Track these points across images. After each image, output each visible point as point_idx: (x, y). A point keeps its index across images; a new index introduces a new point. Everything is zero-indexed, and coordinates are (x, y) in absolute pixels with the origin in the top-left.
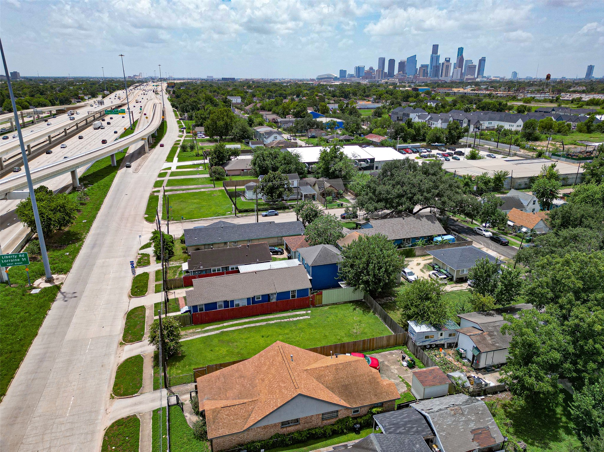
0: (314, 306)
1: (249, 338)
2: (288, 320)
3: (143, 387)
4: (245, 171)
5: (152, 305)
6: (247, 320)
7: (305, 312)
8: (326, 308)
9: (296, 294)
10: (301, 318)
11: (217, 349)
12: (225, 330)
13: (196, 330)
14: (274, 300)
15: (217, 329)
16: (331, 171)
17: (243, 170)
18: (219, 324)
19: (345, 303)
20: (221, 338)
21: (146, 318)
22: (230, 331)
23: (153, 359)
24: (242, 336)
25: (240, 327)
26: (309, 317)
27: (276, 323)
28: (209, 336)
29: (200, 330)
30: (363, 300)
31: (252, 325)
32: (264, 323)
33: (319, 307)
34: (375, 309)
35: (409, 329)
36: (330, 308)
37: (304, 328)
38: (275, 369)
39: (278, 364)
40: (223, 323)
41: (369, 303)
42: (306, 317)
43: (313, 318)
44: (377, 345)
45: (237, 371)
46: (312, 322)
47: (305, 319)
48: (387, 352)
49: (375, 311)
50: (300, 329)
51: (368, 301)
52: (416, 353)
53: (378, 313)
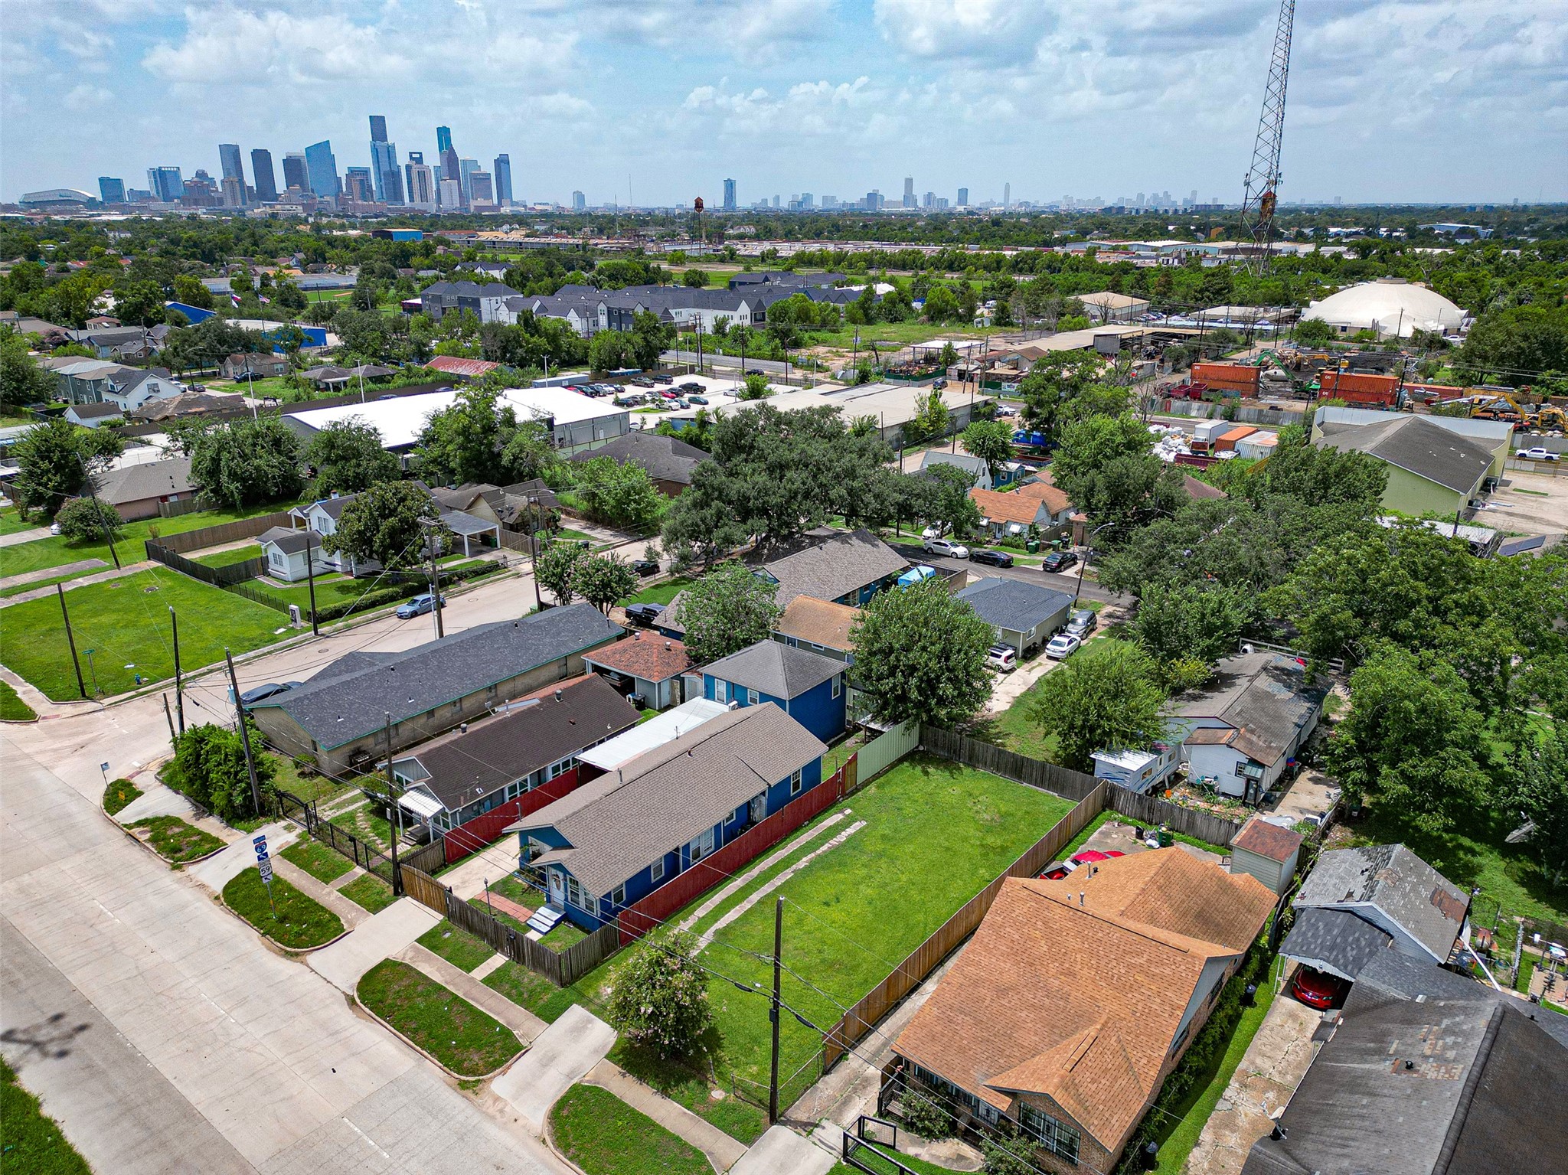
0: (846, 795)
1: (800, 920)
2: (827, 845)
3: (711, 1154)
4: (172, 499)
5: (415, 948)
6: (739, 883)
7: (840, 816)
8: (872, 789)
9: (801, 780)
10: (850, 831)
12: (721, 924)
14: (759, 809)
15: (698, 929)
16: (505, 461)
17: (164, 498)
18: (685, 919)
19: (893, 766)
20: (738, 949)
21: (450, 988)
22: (735, 922)
23: (630, 1078)
25: (746, 905)
26: (864, 824)
27: (812, 864)
30: (921, 748)
31: (768, 888)
32: (788, 875)
33: (852, 793)
34: (970, 759)
35: (1099, 772)
36: (878, 787)
37: (884, 850)
38: (1075, 937)
39: (1069, 924)
40: (692, 913)
41: (943, 748)
42: (857, 826)
43: (874, 822)
44: (1074, 825)
45: (976, 983)
46: (884, 829)
47: (861, 831)
48: (1096, 834)
49: (973, 761)
50: (880, 855)
51: (936, 745)
52: (1146, 816)
53: (985, 765)
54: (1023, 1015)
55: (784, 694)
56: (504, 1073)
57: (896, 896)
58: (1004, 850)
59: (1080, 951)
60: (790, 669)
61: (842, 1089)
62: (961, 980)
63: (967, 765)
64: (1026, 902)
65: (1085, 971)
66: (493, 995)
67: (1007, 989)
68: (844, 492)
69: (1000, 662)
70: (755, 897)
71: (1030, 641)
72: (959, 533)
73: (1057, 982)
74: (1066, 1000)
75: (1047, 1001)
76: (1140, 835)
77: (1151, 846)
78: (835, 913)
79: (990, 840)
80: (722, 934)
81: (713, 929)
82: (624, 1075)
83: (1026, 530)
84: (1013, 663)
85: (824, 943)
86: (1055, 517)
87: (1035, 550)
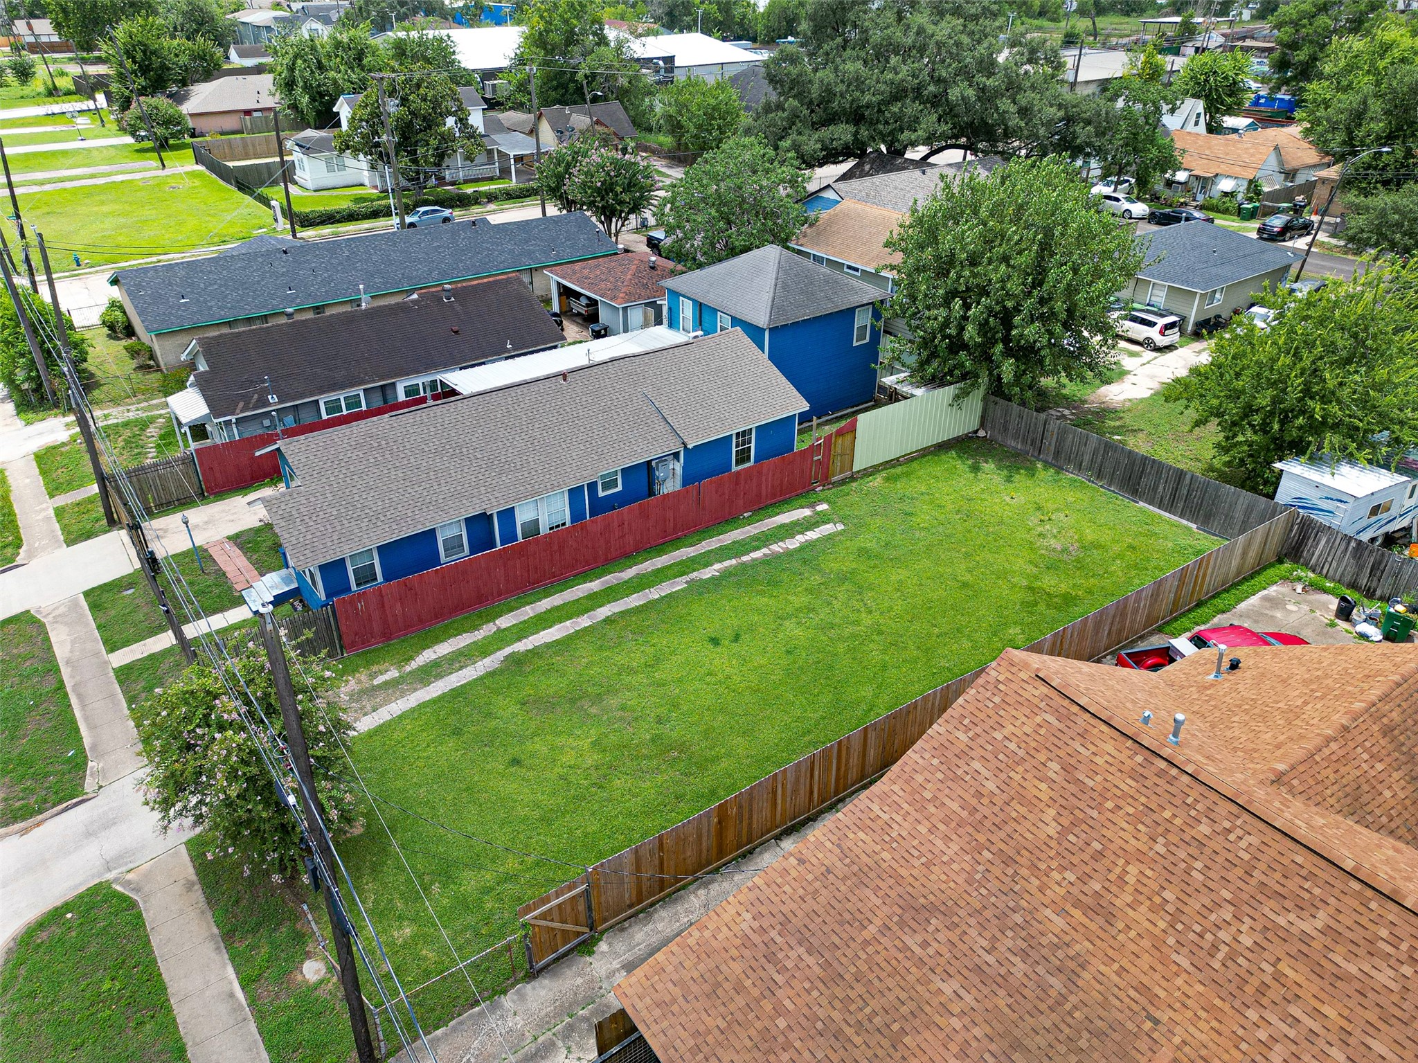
0: (825, 480)
1: (657, 660)
2: (765, 551)
4: (255, 114)
5: (74, 604)
6: (595, 585)
7: (807, 512)
8: (877, 481)
9: (753, 445)
10: (812, 535)
11: (539, 746)
12: (521, 646)
13: (373, 676)
14: (671, 481)
15: (483, 650)
16: (580, 76)
17: (248, 112)
18: (476, 628)
19: (926, 452)
20: (528, 691)
21: (65, 672)
22: (548, 646)
24: (621, 659)
25: (584, 622)
26: (840, 527)
27: (726, 574)
28: (456, 693)
29: (393, 674)
30: (982, 433)
31: (634, 601)
32: (679, 584)
33: (843, 482)
34: (1057, 454)
35: (1284, 495)
36: (887, 479)
37: (854, 572)
38: (1135, 820)
39: (1128, 785)
40: (492, 618)
41: (1016, 437)
42: (828, 529)
43: (856, 526)
44: (1212, 579)
45: (860, 877)
46: (867, 541)
47: (829, 538)
48: (1254, 600)
49: (1061, 459)
50: (843, 578)
51: (1005, 430)
52: (1363, 581)
53: (1079, 467)
54: (947, 989)
55: (761, 319)
56: (25, 831)
57: (841, 648)
58: (1069, 600)
59: (1140, 857)
60: (785, 287)
61: (545, 1024)
62: (832, 860)
63: (1047, 465)
64: (1035, 710)
65: (1141, 914)
66: (112, 695)
67: (932, 909)
68: (971, 93)
69: (1153, 333)
70: (604, 612)
71: (1210, 310)
72: (1142, 189)
73: (1059, 922)
74: (1072, 980)
75: (1020, 967)
76: (1345, 612)
77: (1364, 636)
78: (722, 661)
79: (1048, 582)
80: (516, 661)
81: (508, 651)
82: (189, 886)
83: (1243, 188)
84: (1173, 337)
85: (676, 707)
86: (1290, 174)
87: (1252, 215)
